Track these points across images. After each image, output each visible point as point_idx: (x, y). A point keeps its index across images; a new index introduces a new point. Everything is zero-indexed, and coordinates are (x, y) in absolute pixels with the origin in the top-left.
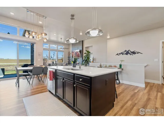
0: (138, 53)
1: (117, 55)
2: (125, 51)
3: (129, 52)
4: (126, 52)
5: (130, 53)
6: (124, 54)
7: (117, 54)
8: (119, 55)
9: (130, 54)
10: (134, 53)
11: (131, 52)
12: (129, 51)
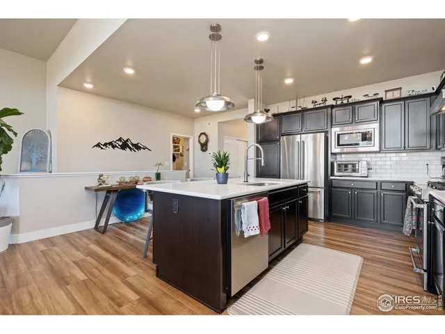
0: (144, 149)
1: (96, 146)
2: (120, 140)
3: (129, 143)
4: (120, 143)
5: (131, 146)
6: (116, 146)
7: (98, 145)
8: (102, 148)
9: (131, 149)
10: (137, 147)
11: (132, 144)
12: (127, 140)
